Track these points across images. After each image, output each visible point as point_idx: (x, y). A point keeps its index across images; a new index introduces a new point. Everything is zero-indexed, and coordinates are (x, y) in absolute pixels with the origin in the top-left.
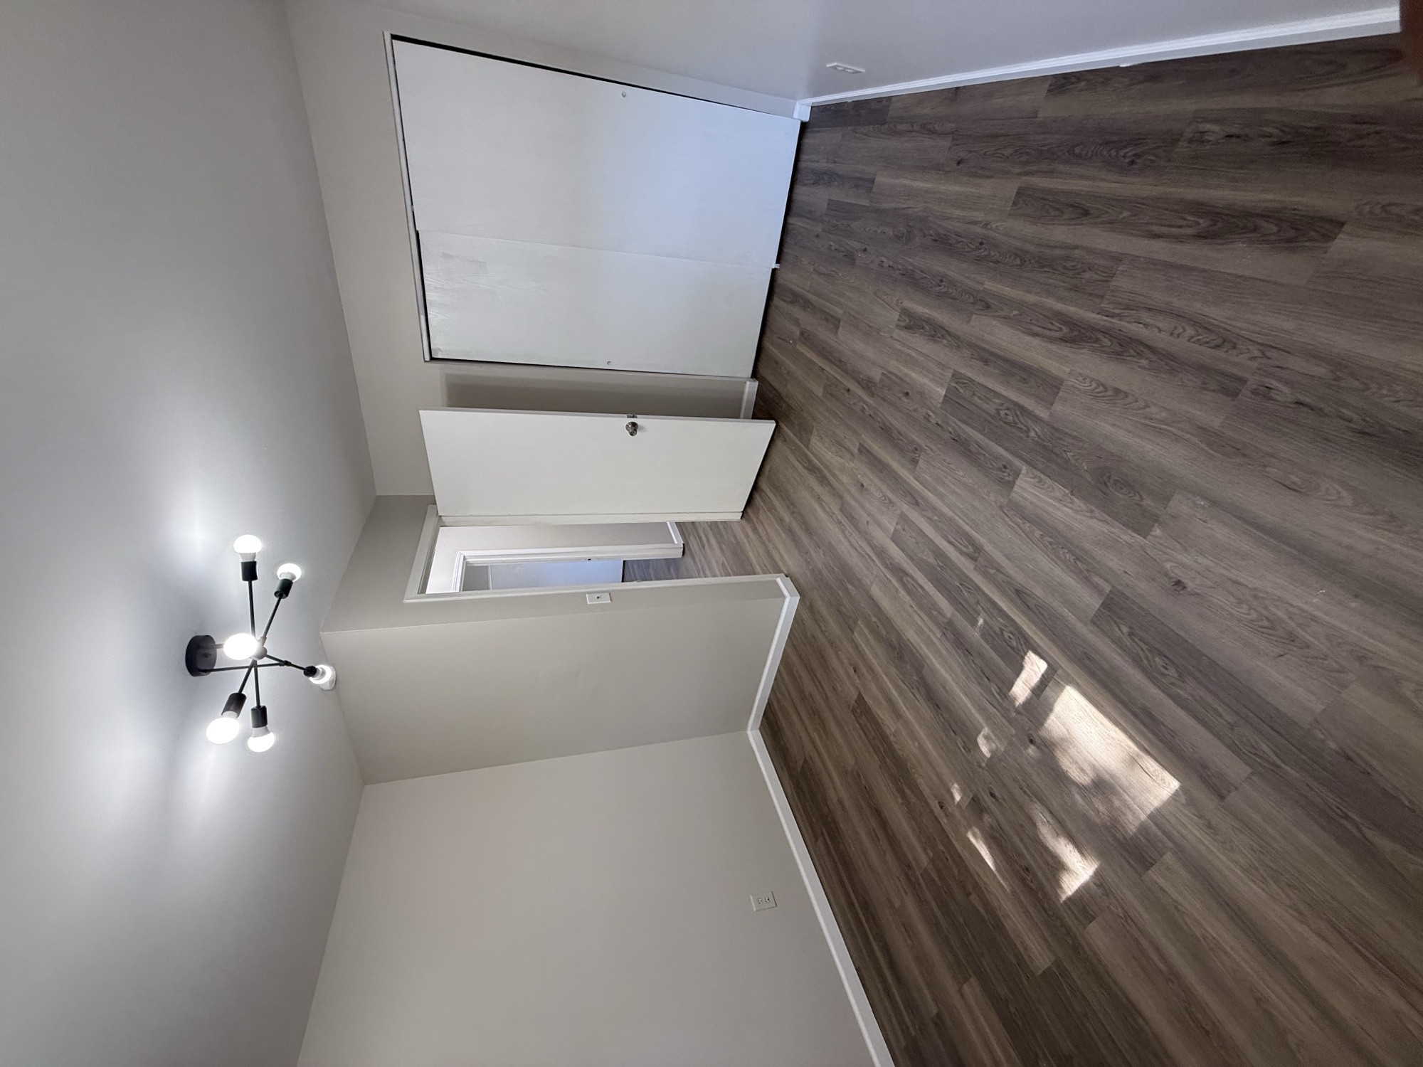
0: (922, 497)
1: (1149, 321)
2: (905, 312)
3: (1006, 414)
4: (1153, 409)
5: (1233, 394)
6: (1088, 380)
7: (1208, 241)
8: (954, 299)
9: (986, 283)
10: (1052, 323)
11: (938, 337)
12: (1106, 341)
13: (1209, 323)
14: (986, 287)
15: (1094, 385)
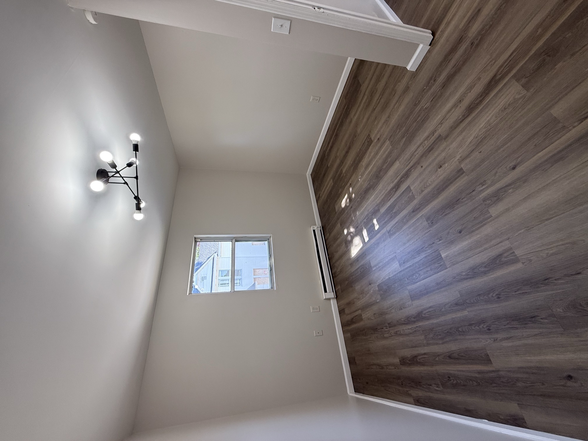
0: (414, 216)
1: (409, 330)
2: (516, 260)
3: (416, 276)
4: (394, 311)
5: (389, 324)
6: (408, 306)
7: (414, 356)
8: (479, 295)
9: (467, 313)
10: (428, 314)
11: (469, 272)
12: (413, 319)
13: (400, 336)
14: (466, 311)
15: (406, 306)
